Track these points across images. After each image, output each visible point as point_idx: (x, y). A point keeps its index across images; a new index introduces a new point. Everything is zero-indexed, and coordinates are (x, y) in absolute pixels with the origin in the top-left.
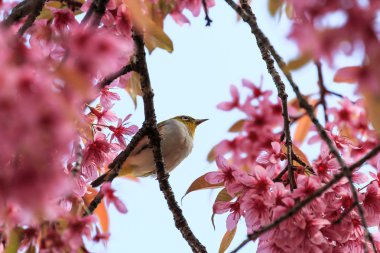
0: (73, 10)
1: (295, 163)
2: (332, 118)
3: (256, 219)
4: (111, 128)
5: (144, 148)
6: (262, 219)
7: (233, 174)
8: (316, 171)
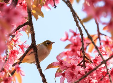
0: (6, 3)
1: (86, 59)
2: (102, 44)
3: (71, 79)
4: (19, 46)
5: (31, 53)
6: (73, 79)
7: (63, 63)
8: (93, 62)
